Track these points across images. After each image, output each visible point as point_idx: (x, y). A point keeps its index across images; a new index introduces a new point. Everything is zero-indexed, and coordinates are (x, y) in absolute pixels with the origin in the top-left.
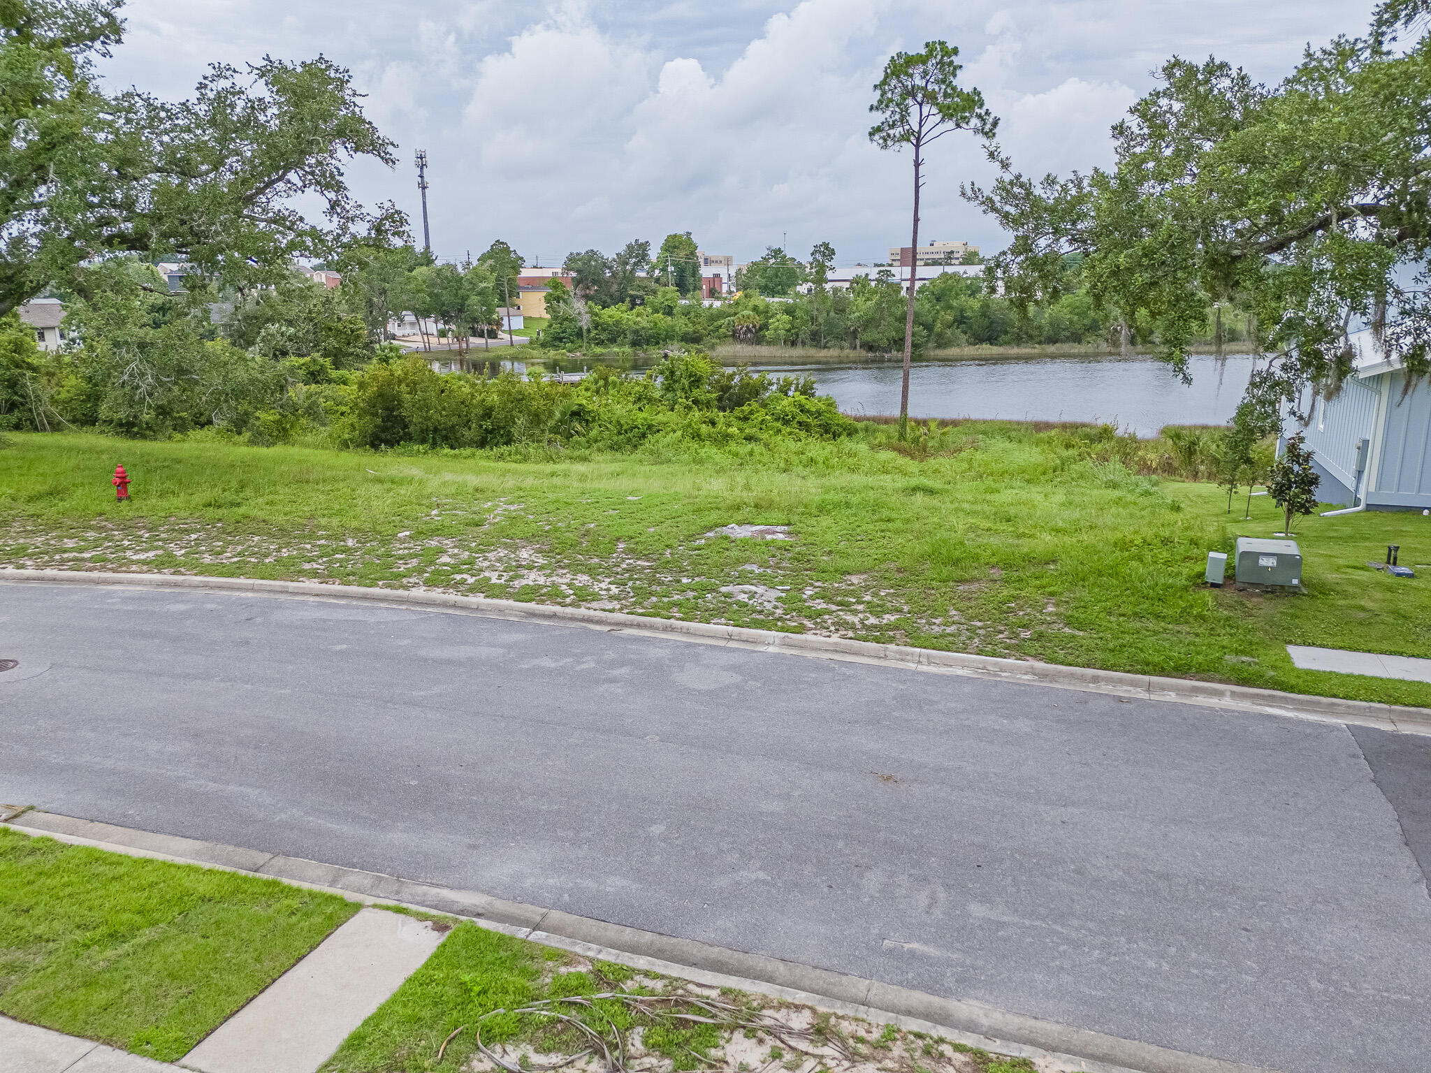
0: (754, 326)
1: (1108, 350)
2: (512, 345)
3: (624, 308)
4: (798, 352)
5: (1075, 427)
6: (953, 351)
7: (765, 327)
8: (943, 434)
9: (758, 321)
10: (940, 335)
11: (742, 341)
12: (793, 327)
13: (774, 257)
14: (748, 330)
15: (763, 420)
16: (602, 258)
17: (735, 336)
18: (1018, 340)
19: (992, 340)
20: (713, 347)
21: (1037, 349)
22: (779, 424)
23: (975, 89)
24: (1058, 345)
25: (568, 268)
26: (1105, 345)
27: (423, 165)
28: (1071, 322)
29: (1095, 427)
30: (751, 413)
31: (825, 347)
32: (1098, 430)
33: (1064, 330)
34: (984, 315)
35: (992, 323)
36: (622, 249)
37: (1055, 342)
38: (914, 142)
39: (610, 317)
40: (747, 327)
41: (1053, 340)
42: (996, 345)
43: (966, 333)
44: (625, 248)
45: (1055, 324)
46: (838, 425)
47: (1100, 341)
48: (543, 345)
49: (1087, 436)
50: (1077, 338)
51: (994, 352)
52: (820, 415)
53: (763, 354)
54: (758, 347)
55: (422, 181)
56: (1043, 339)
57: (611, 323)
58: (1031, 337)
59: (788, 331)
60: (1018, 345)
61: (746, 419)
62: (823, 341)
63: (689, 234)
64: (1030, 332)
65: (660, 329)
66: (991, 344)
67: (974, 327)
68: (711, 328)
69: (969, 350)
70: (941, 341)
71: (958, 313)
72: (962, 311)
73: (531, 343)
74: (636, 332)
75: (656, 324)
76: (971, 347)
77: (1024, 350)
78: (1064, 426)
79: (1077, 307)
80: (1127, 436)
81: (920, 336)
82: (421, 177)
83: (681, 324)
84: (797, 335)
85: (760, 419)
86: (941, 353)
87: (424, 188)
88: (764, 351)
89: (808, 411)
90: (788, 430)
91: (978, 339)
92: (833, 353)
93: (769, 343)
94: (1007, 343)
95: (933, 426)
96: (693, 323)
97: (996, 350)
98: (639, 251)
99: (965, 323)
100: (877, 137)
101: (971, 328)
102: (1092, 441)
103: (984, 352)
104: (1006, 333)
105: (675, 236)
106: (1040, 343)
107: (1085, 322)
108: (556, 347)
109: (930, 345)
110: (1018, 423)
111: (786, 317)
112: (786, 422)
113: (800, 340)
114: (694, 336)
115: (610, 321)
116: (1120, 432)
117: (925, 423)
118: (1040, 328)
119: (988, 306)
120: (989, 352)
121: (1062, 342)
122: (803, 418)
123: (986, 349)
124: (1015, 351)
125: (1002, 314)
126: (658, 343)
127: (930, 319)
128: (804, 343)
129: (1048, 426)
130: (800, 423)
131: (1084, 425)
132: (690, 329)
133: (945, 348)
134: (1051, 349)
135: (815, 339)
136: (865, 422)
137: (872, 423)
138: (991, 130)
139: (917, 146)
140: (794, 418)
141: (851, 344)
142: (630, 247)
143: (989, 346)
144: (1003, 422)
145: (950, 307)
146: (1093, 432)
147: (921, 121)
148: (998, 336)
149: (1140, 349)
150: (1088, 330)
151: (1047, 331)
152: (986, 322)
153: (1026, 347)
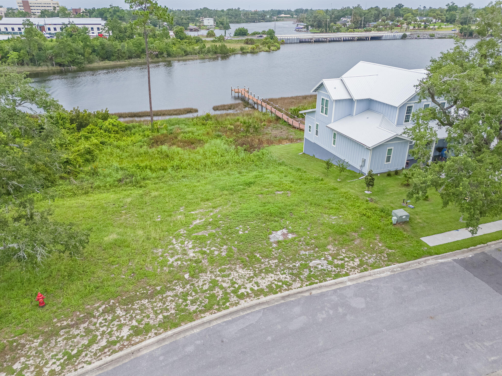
1: (151, 60)
4: (28, 69)
6: (95, 65)
10: (88, 58)
12: (19, 57)
15: (101, 133)
18: (118, 58)
19: (109, 59)
21: (127, 62)
22: (107, 134)
24: (133, 60)
26: (149, 58)
28: (135, 50)
30: (92, 129)
31: (39, 66)
33: (133, 53)
34: (103, 48)
35: (106, 52)
41: (130, 58)
42: (111, 61)
43: (98, 57)
45: (130, 51)
47: (147, 57)
50: (138, 56)
56: (127, 57)
58: (123, 57)
59: (18, 59)
60: (119, 61)
62: (37, 63)
64: (122, 55)
69: (102, 64)
70: (89, 60)
71: (92, 48)
76: (101, 62)
77: (122, 63)
79: (135, 44)
81: (81, 59)
84: (23, 61)
85: (99, 132)
86: (91, 66)
89: (115, 125)
91: (103, 59)
92: (44, 68)
94: (115, 60)
97: (111, 63)
99: (96, 52)
101: (99, 54)
104: (113, 56)
106: (127, 59)
107: (140, 50)
109: (86, 62)
111: (16, 53)
112: (110, 132)
113: (25, 63)
118: (125, 53)
119: (103, 45)
120: (109, 64)
121: (134, 58)
123: (107, 63)
124: (118, 63)
125: (110, 48)
127: (82, 52)
128: (28, 65)
130: (114, 131)
133: (92, 63)
134: (131, 61)
135: (33, 62)
140: (112, 129)
141: (51, 64)
143: (108, 61)
149: (160, 59)
150: (141, 53)
151: (128, 54)
152: (104, 51)
153: (122, 61)
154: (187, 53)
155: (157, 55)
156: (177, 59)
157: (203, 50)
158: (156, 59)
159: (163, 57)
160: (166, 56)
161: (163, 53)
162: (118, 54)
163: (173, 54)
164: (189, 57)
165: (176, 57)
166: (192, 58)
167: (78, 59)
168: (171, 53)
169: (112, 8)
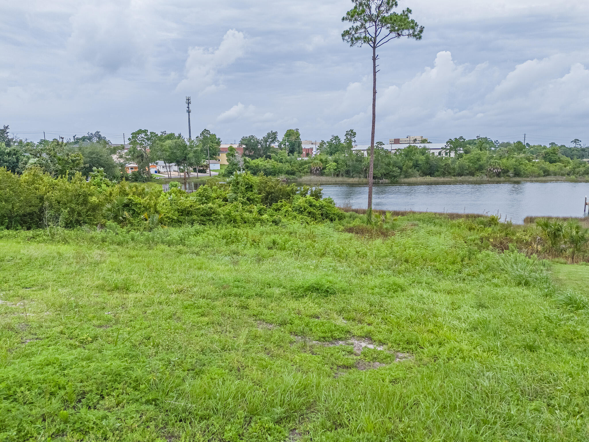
0: (320, 168)
1: (487, 179)
2: (210, 176)
3: (262, 160)
4: (340, 179)
5: (475, 217)
6: (412, 180)
7: (324, 168)
8: (394, 220)
9: (321, 165)
10: (406, 172)
11: (314, 174)
12: (338, 168)
13: (335, 140)
14: (317, 169)
15: (287, 211)
16: (257, 139)
17: (311, 172)
18: (444, 175)
19: (431, 174)
20: (301, 177)
21: (453, 179)
22: (295, 213)
23: (408, 9)
24: (463, 177)
25: (241, 144)
26: (486, 177)
27: (189, 103)
28: (469, 166)
29: (486, 217)
30: (282, 206)
31: (352, 177)
32: (488, 219)
33: (465, 170)
34: (427, 163)
35: (431, 166)
36: (265, 135)
37: (461, 176)
38: (372, 45)
39: (254, 163)
40: (317, 168)
41: (460, 175)
42: (433, 177)
43: (419, 171)
44: (266, 134)
45: (461, 167)
46: (334, 214)
47: (483, 175)
48: (224, 176)
49: (482, 223)
50: (472, 174)
51: (432, 180)
52: (322, 208)
53: (323, 180)
54: (321, 177)
55: (189, 109)
56: (455, 174)
57: (254, 166)
58: (450, 173)
59: (335, 170)
60: (444, 177)
61: (276, 210)
62: (351, 174)
63: (297, 129)
64: (450, 171)
65: (276, 169)
66: (431, 176)
67: (423, 168)
68: (301, 168)
69: (420, 179)
70: (406, 174)
71: (415, 162)
72: (417, 161)
73: (219, 175)
74: (265, 170)
75: (274, 166)
76: (421, 177)
77: (446, 179)
78: (468, 216)
79: (472, 159)
80: (506, 223)
81: (397, 172)
82: (188, 107)
83: (286, 167)
84: (340, 172)
85: (285, 210)
86: (407, 180)
87: (189, 112)
88: (324, 179)
89: (315, 206)
90: (301, 216)
91: (425, 174)
92: (355, 180)
93: (327, 175)
94: (438, 176)
95: (388, 215)
96: (292, 166)
97: (433, 179)
98: (273, 136)
99: (418, 166)
100: (347, 38)
101: (421, 169)
102: (485, 226)
103: (427, 180)
104: (438, 171)
105: (290, 130)
106: (454, 176)
107: (476, 166)
108: (229, 176)
109: (401, 176)
110: (440, 214)
111: (335, 164)
112: (301, 212)
113: (341, 174)
114: (292, 172)
115: (254, 165)
116: (502, 220)
117: (384, 213)
118: (454, 169)
119: (429, 159)
120: (430, 180)
121: (465, 175)
122: (311, 209)
123: (428, 179)
124: (441, 179)
125: (436, 162)
126: (275, 175)
127: (401, 164)
128: (342, 175)
129: (458, 216)
130: (309, 213)
131: (479, 216)
132: (290, 169)
133: (408, 178)
134: (459, 178)
135: (348, 173)
136: (351, 213)
137: (354, 213)
138: (419, 34)
139: (374, 48)
140: (305, 209)
141: (364, 176)
142: (268, 134)
143: (430, 177)
144: (430, 213)
145: (411, 160)
146: (485, 220)
147: (376, 31)
148: (434, 173)
149: (502, 179)
150: (477, 170)
151: (457, 170)
152: (428, 166)
153: (447, 178)
154: (547, 173)
155: (500, 173)
156: (528, 179)
157: (577, 170)
158: (495, 177)
159: (508, 176)
160: (511, 175)
161: (508, 171)
162: (445, 169)
163: (525, 173)
164: (548, 178)
165: (528, 177)
166: (554, 179)
167: (393, 171)
168: (522, 173)
169: (479, 139)
